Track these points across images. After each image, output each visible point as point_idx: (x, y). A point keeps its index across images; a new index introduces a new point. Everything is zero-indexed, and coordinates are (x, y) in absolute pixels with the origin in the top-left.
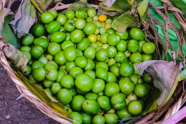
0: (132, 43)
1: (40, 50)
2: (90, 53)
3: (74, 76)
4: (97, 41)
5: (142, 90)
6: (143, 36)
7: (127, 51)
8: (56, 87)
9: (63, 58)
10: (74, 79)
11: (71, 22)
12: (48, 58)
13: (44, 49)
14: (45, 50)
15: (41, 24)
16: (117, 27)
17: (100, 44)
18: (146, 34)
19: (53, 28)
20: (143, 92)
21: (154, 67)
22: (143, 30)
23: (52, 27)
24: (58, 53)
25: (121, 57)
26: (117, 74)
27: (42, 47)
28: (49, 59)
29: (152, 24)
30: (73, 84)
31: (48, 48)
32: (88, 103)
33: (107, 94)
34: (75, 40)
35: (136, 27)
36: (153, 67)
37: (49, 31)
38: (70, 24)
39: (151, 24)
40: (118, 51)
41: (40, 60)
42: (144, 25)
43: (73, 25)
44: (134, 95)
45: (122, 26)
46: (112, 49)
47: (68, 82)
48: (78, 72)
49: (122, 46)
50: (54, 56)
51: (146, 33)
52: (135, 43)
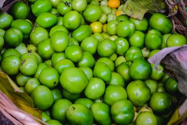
0: (152, 34)
1: (18, 35)
2: (90, 45)
3: (60, 71)
4: (102, 32)
5: (162, 100)
6: (169, 25)
7: (145, 49)
8: (32, 84)
9: (49, 47)
10: (60, 74)
11: (66, 2)
12: (29, 50)
13: (24, 34)
14: (27, 36)
15: (26, 3)
16: (131, 10)
17: (106, 36)
18: (174, 25)
19: (41, 7)
20: (163, 104)
21: (177, 57)
22: (169, 16)
23: (39, 7)
24: (43, 41)
25: (134, 55)
26: (126, 76)
27: (22, 31)
28: (31, 50)
29: (182, 6)
30: (57, 82)
31: (31, 34)
32: (74, 108)
33: (107, 101)
34: (69, 25)
35: (159, 13)
36: (175, 57)
37: (34, 11)
38: (65, 3)
39: (180, 8)
40: (130, 46)
41: (17, 49)
42: (170, 7)
43: (69, 6)
44: (149, 108)
45: (139, 11)
46: (122, 41)
47: (50, 77)
48: (67, 66)
49: (137, 39)
50: (37, 46)
51: (174, 22)
52: (156, 34)
